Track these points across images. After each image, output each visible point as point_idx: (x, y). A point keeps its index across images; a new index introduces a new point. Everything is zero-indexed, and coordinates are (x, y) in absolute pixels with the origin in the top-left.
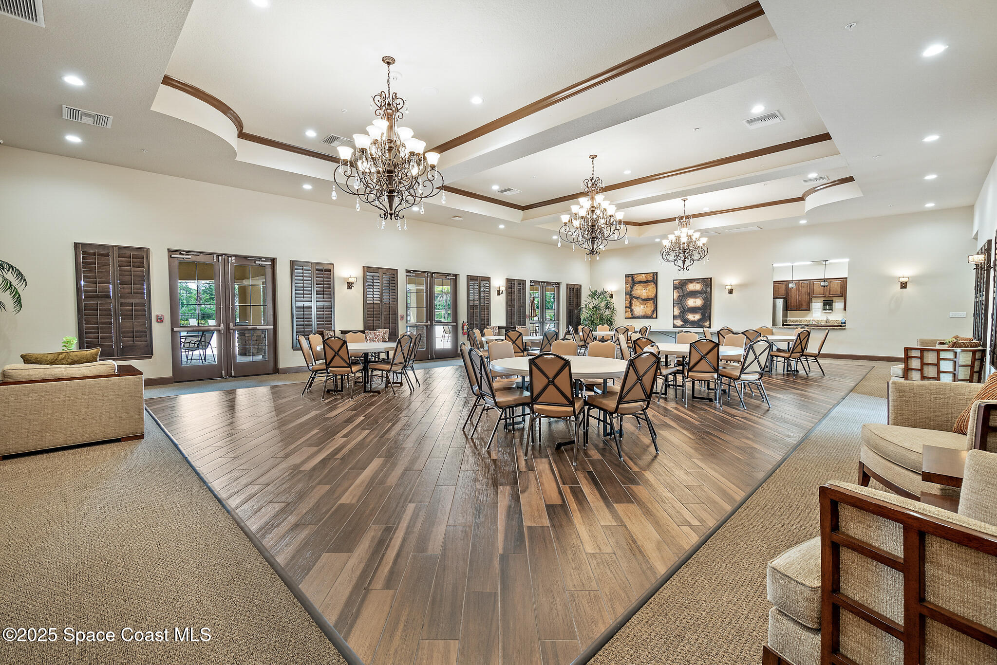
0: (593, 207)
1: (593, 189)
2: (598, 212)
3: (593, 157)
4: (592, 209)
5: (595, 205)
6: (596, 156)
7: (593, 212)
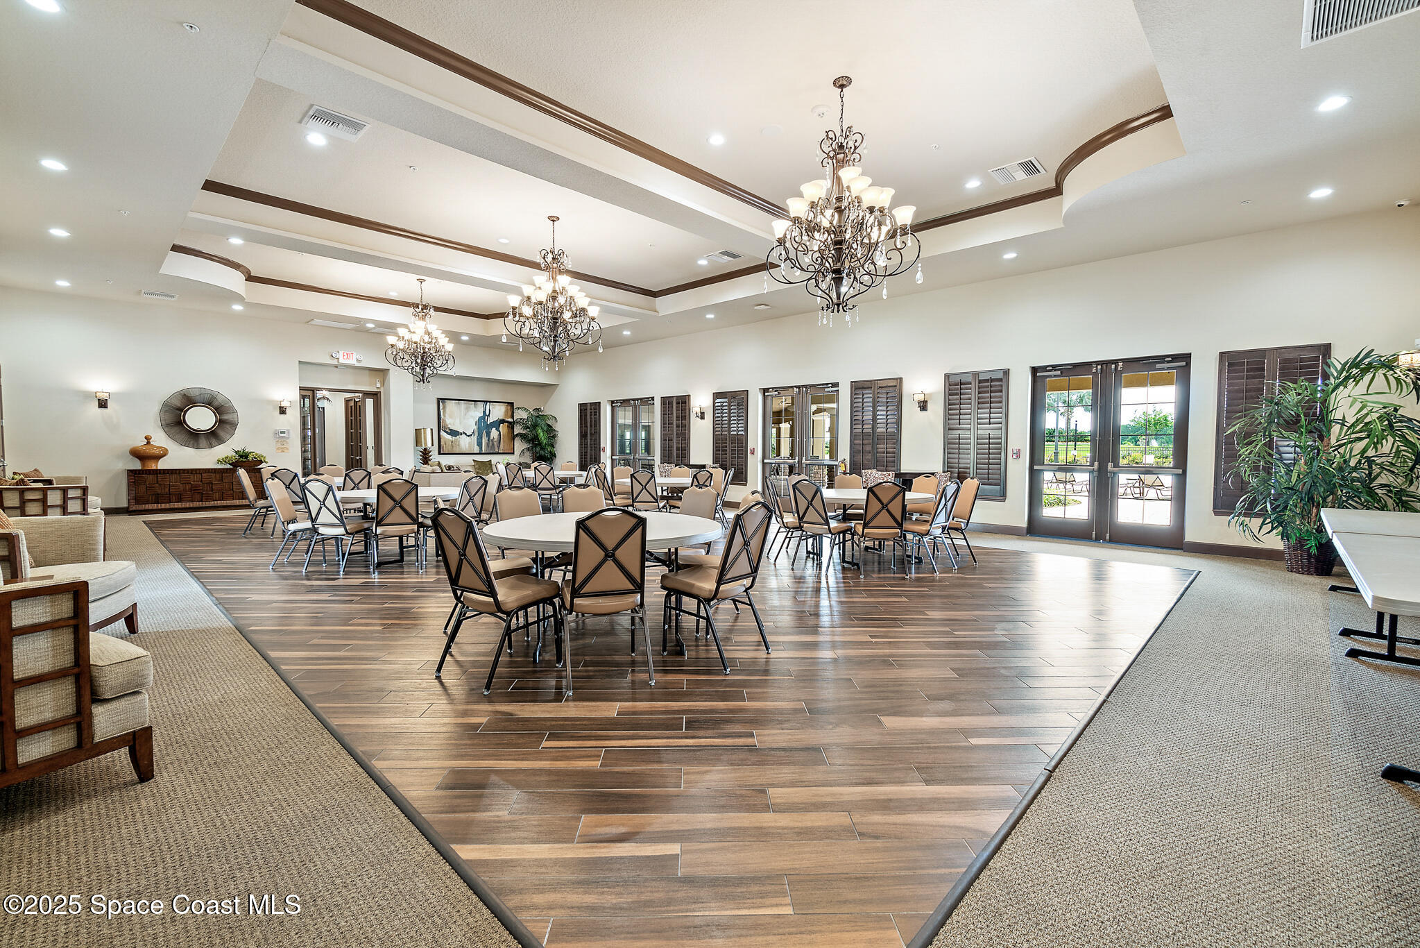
0: (554, 291)
1: (555, 265)
2: (561, 300)
3: (554, 219)
4: (553, 294)
5: (557, 289)
6: (558, 218)
7: (554, 298)
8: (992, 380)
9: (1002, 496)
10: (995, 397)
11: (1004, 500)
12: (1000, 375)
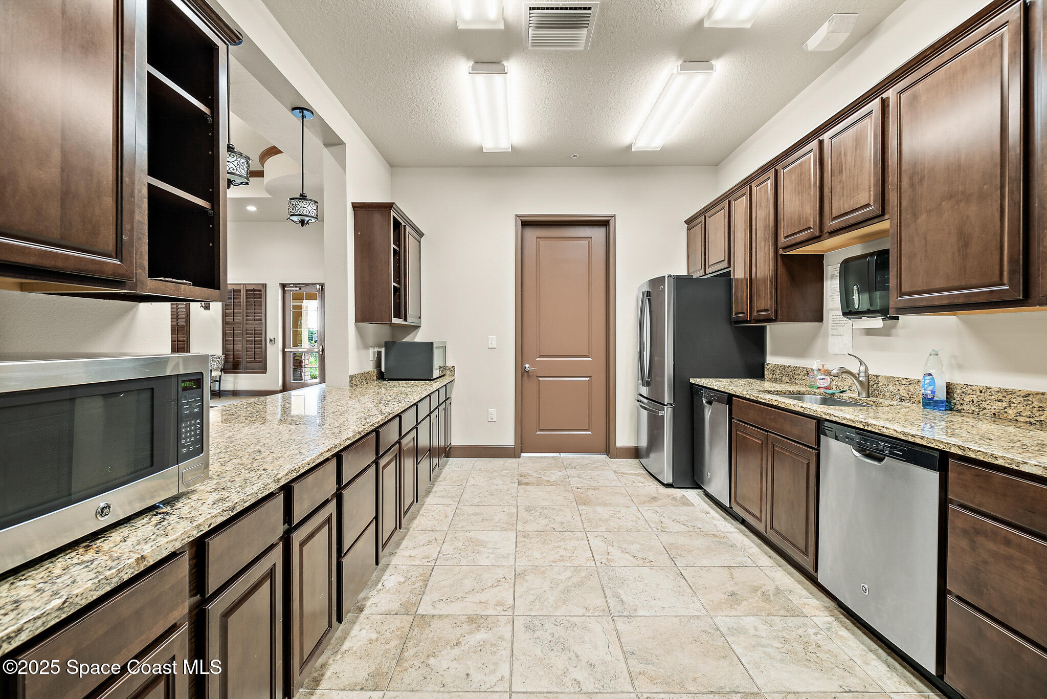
8: (255, 291)
9: (264, 370)
10: (258, 316)
11: (265, 373)
12: (260, 288)
